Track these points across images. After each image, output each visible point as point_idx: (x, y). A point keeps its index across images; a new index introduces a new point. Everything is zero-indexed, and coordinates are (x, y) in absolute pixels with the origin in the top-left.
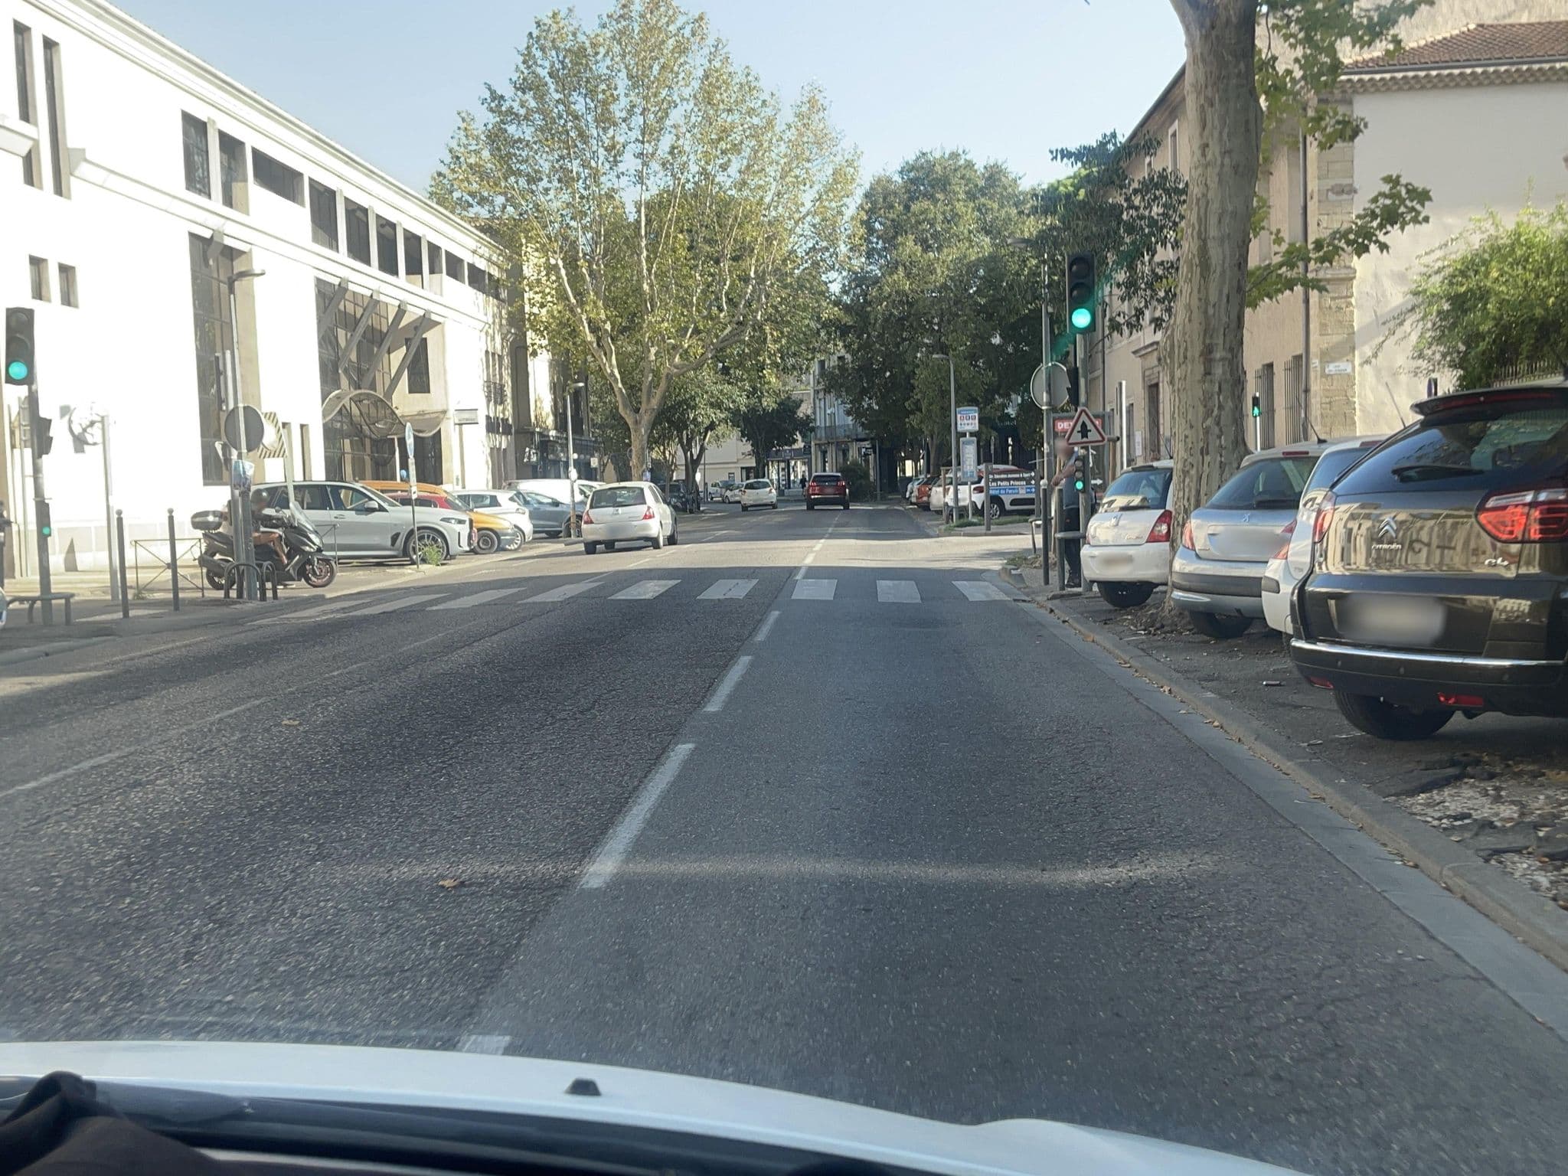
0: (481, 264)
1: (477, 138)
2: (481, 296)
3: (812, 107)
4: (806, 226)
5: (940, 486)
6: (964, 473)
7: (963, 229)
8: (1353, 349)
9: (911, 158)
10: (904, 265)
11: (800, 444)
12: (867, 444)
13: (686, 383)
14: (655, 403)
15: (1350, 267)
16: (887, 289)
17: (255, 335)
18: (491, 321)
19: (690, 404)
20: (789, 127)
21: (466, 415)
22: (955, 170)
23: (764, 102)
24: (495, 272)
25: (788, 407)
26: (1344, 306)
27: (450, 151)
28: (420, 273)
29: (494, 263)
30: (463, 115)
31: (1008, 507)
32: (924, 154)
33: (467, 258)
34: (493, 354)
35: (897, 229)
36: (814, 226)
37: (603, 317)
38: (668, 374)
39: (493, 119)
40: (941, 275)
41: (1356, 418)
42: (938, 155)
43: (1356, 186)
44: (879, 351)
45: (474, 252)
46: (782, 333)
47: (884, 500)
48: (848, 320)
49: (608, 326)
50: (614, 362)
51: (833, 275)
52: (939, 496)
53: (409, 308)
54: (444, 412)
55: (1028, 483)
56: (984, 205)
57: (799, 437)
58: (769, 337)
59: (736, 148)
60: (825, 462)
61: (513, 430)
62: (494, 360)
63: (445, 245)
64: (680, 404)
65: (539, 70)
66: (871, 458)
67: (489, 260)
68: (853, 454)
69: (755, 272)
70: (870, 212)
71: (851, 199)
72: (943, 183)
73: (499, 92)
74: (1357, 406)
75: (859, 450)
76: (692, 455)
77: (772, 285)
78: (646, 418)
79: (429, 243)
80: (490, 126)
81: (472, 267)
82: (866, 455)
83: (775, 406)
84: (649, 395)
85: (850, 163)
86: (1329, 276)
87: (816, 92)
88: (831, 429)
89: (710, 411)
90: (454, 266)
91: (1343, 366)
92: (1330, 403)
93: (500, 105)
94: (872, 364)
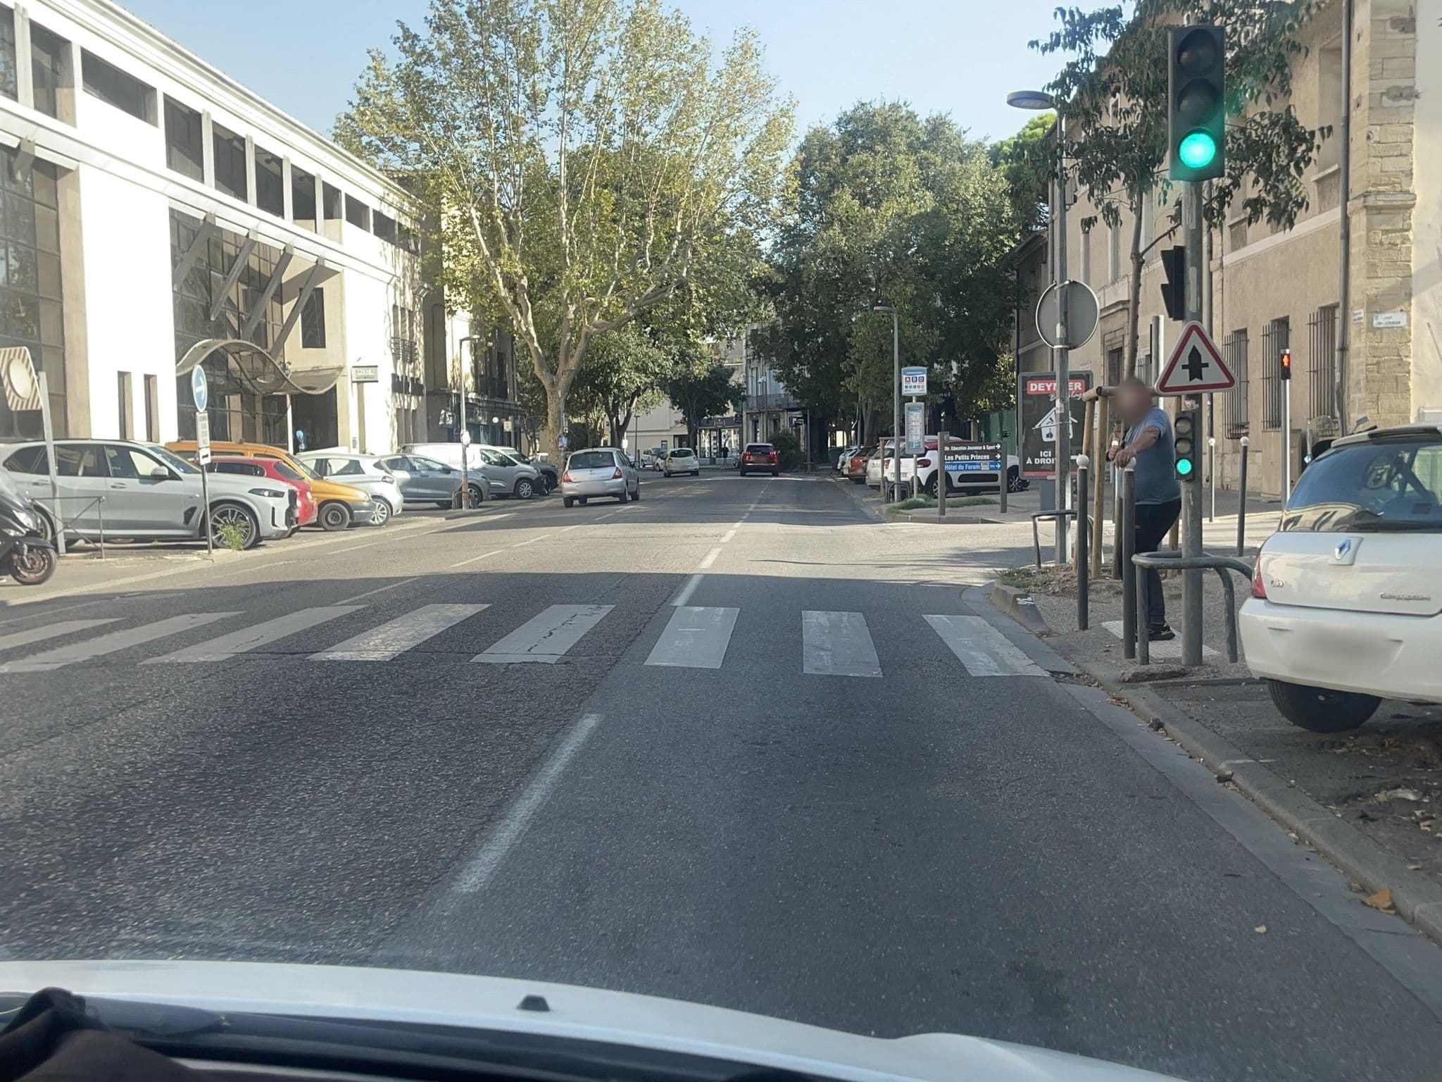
0: (391, 213)
1: (388, 79)
2: (390, 248)
3: (745, 52)
4: (737, 179)
5: (877, 458)
6: (910, 444)
7: (903, 182)
8: (1409, 296)
9: (849, 109)
10: (840, 220)
11: (731, 413)
12: (798, 414)
13: (609, 345)
14: (572, 364)
15: (1408, 192)
16: (822, 245)
17: (82, 268)
18: (399, 272)
19: (612, 367)
20: (721, 76)
21: (363, 373)
22: (897, 121)
23: (694, 46)
24: (407, 223)
25: (720, 376)
26: (1398, 242)
27: (359, 92)
28: (313, 217)
29: (405, 213)
30: (373, 54)
31: (956, 484)
32: (863, 104)
33: (373, 204)
34: (403, 310)
35: (834, 181)
36: (745, 180)
37: (520, 272)
38: (587, 334)
39: (406, 60)
40: (880, 230)
41: (1410, 384)
42: (877, 106)
43: (1419, 88)
44: (812, 313)
45: (382, 199)
46: (708, 291)
47: (814, 471)
48: (780, 279)
49: (525, 282)
50: (530, 319)
51: (764, 233)
52: (875, 468)
53: (296, 252)
54: (340, 369)
55: (993, 458)
56: (926, 159)
57: (731, 406)
58: (694, 295)
59: (664, 97)
60: (756, 432)
61: (425, 391)
62: (403, 316)
63: (345, 188)
64: (603, 365)
65: (456, 8)
66: (802, 427)
67: (400, 210)
68: (784, 423)
69: (682, 227)
70: (806, 163)
71: (784, 153)
72: (883, 135)
73: (413, 31)
74: (1411, 368)
75: (791, 419)
76: (618, 421)
77: (699, 238)
78: (563, 381)
79: (324, 184)
80: (402, 67)
81: (378, 215)
82: (797, 425)
83: (706, 374)
84: (568, 355)
85: (784, 113)
86: (1380, 203)
87: (749, 36)
88: (762, 399)
89: (634, 375)
90: (357, 213)
91: (1397, 317)
92: (1378, 363)
93: (413, 45)
94: (804, 327)
